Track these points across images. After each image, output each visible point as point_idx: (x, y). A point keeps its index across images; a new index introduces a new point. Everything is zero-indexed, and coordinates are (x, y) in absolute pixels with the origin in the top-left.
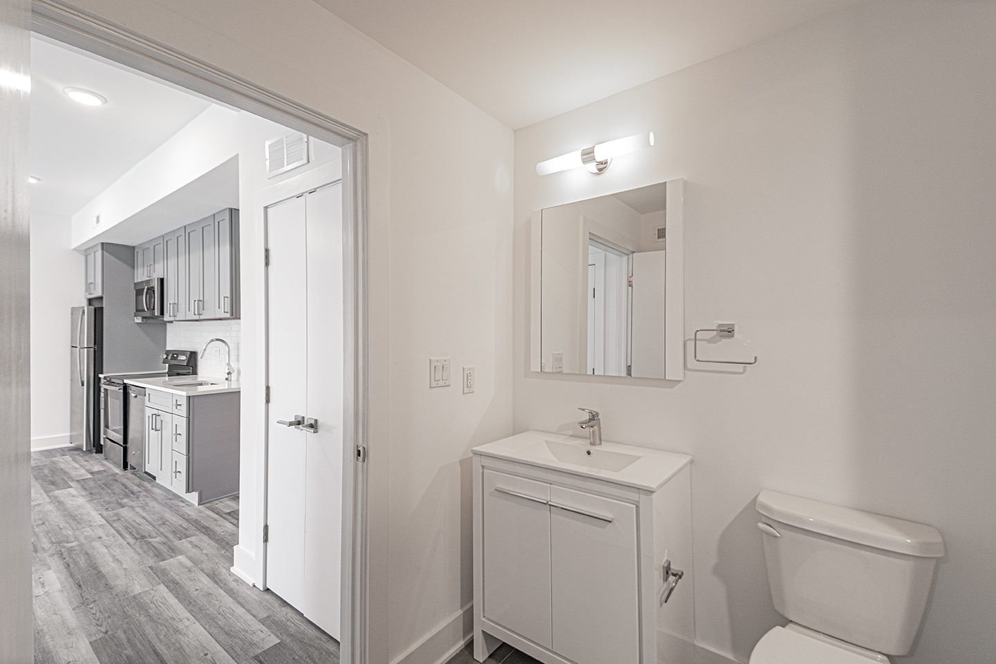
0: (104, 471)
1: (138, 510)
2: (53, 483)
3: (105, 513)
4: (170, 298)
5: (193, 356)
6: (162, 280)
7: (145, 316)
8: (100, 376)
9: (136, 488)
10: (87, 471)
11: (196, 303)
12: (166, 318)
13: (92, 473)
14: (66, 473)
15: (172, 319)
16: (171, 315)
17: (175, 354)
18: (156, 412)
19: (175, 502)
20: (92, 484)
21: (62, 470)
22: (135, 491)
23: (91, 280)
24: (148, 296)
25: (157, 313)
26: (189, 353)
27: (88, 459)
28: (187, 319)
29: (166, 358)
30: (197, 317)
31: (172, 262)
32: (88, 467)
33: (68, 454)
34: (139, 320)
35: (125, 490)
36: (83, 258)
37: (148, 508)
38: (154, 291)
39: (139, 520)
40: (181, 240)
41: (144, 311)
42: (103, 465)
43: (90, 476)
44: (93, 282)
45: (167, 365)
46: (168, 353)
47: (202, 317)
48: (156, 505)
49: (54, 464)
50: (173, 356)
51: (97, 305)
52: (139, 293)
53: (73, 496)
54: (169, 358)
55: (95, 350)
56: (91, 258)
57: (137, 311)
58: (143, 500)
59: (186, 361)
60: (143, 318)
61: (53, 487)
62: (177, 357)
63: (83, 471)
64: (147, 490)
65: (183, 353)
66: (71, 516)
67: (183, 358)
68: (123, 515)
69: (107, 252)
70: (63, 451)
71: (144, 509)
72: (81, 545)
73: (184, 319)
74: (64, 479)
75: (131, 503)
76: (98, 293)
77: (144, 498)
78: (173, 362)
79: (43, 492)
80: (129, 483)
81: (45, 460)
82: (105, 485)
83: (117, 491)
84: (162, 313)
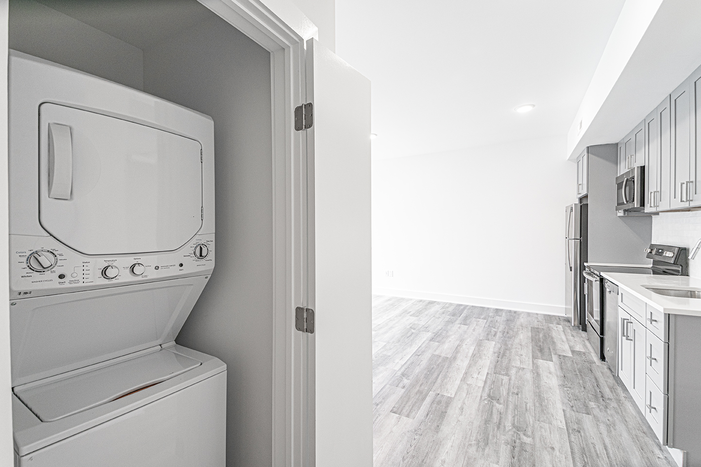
0: (584, 353)
1: (603, 428)
2: (541, 350)
3: (568, 410)
4: (652, 185)
5: (682, 254)
6: (643, 169)
7: (627, 208)
8: (585, 264)
9: (607, 392)
10: (570, 347)
11: (684, 186)
12: (648, 209)
13: (573, 352)
14: (554, 343)
15: (653, 210)
16: (652, 205)
17: (660, 250)
18: (628, 317)
19: (647, 439)
20: (569, 364)
21: (552, 338)
22: (606, 396)
23: (580, 182)
24: (627, 188)
25: (636, 204)
26: (676, 249)
27: (575, 334)
28: (673, 208)
29: (651, 252)
30: (686, 205)
31: (654, 145)
32: (572, 344)
33: (562, 323)
34: (621, 213)
35: (596, 388)
36: (576, 165)
37: (613, 433)
38: (634, 181)
39: (599, 447)
40: (666, 114)
41: (623, 204)
42: (585, 346)
43: (570, 355)
44: (581, 183)
45: (652, 260)
46: (652, 247)
47: (693, 204)
48: (625, 434)
49: (549, 330)
50: (658, 251)
51: (584, 202)
52: (619, 186)
53: (550, 373)
54: (654, 252)
55: (581, 242)
56: (580, 163)
57: (618, 204)
58: (611, 416)
59: (673, 259)
60: (625, 211)
61: (539, 354)
62: (662, 253)
63: (567, 347)
64: (619, 401)
65: (670, 248)
66: (540, 396)
67: (669, 254)
68: (585, 427)
69: (592, 154)
70: (559, 320)
71: (609, 432)
72: (533, 446)
73: (668, 209)
74: (550, 349)
75: (596, 412)
76: (584, 192)
77: (613, 412)
78: (658, 258)
79: (531, 356)
80: (602, 380)
81: (544, 324)
82: (580, 372)
83: (589, 385)
84: (643, 204)
